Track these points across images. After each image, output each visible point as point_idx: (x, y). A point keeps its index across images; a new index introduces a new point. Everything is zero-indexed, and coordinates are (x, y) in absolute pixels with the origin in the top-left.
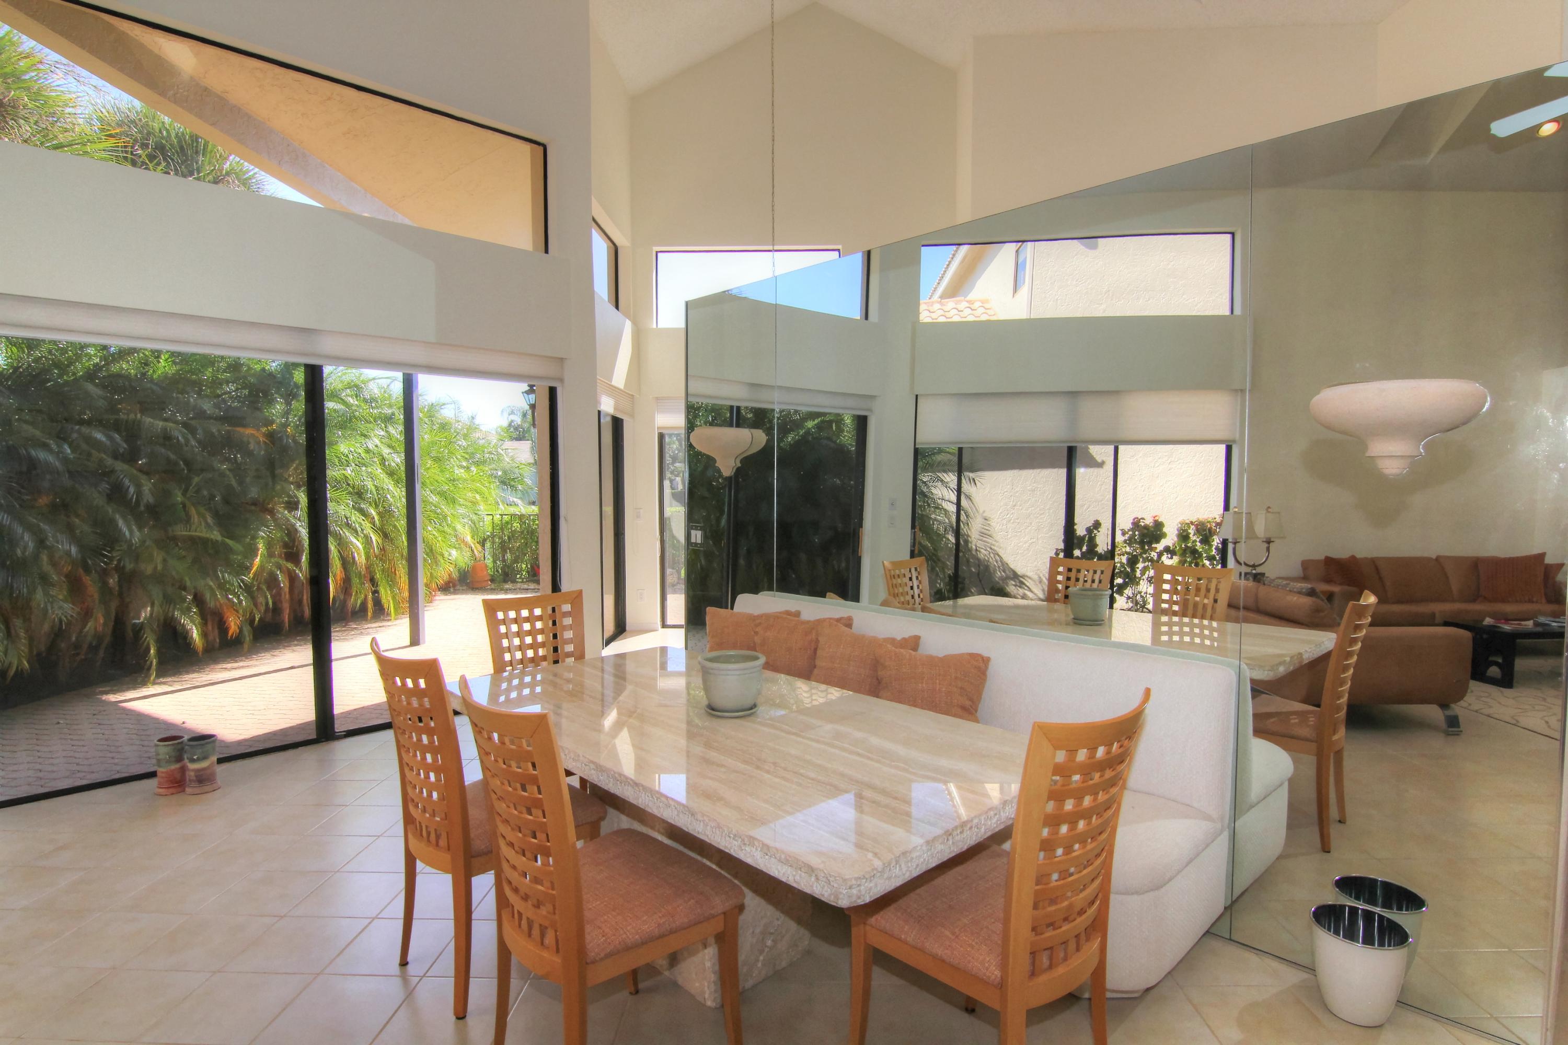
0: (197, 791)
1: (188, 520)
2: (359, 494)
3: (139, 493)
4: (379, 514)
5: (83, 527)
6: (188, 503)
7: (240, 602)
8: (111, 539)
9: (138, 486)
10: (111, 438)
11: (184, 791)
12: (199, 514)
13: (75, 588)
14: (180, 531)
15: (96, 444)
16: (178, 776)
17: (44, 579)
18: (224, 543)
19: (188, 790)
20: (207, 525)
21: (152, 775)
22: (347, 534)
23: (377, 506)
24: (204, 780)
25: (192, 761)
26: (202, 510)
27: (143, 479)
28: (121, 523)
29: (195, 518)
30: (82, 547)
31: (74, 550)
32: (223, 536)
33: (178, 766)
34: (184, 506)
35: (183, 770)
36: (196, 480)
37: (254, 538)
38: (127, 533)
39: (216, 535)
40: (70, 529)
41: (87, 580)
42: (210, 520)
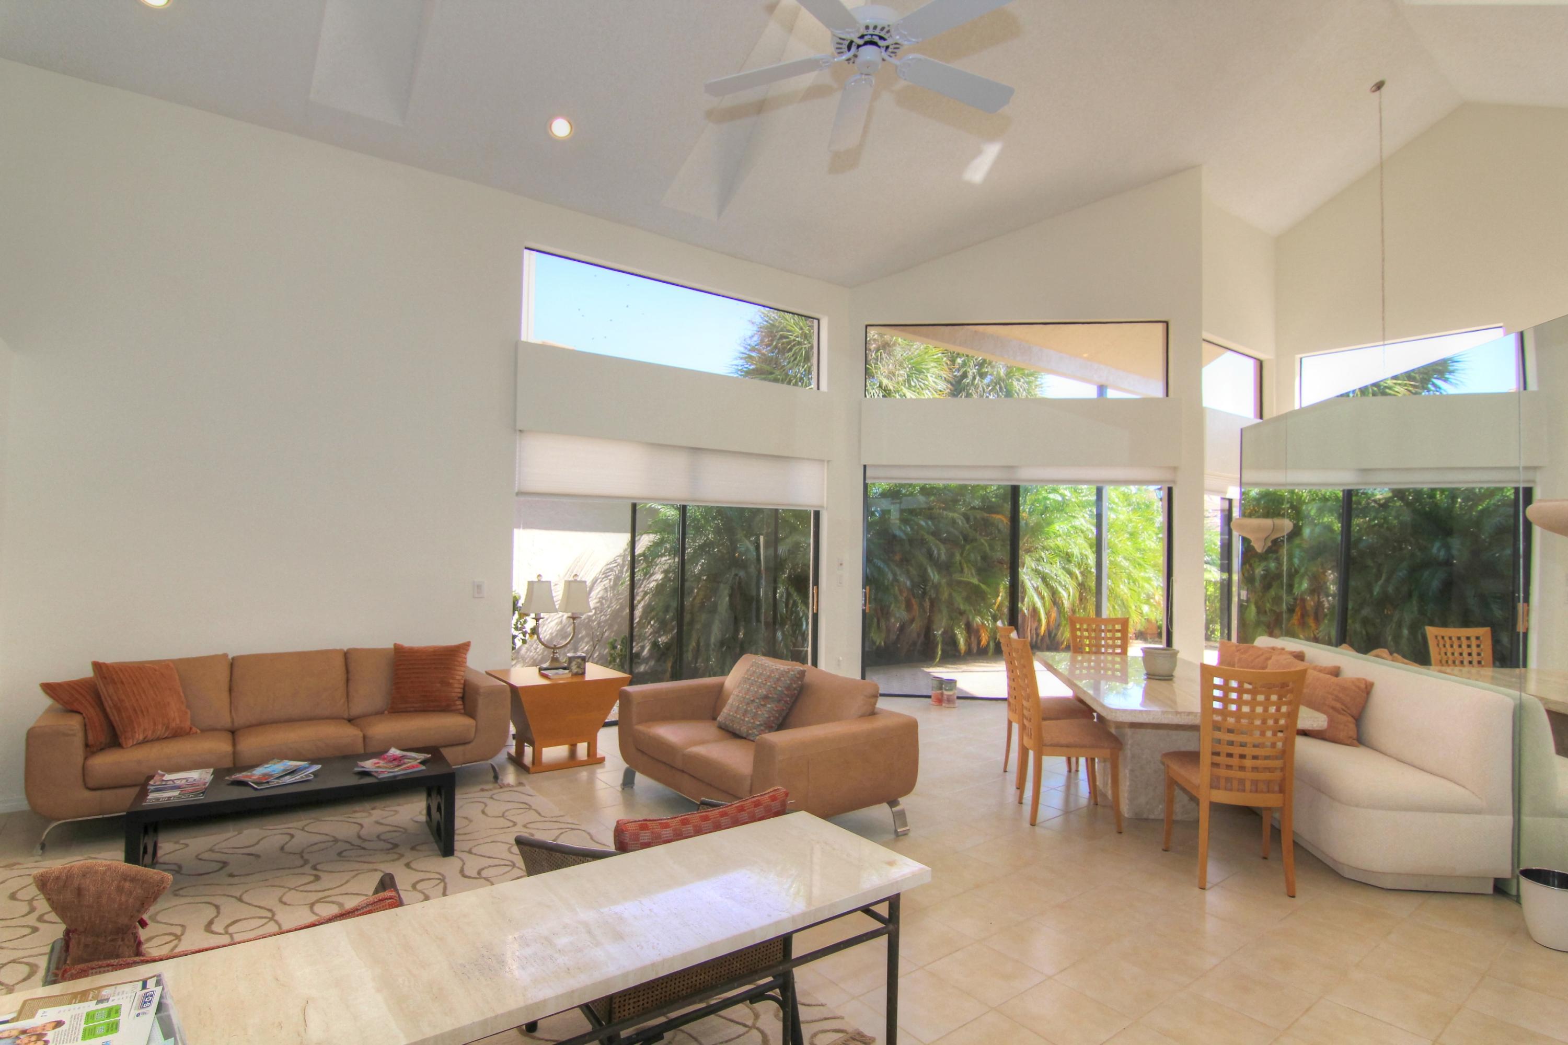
0: (947, 706)
1: (962, 571)
2: (1068, 557)
3: (939, 554)
4: (1081, 573)
5: (913, 571)
6: (963, 561)
7: (989, 624)
8: (924, 578)
9: (939, 550)
10: (927, 524)
11: (941, 705)
12: (967, 567)
13: (909, 607)
14: (957, 577)
15: (920, 526)
16: (940, 697)
17: (896, 597)
18: (979, 585)
19: (944, 705)
20: (972, 574)
21: (929, 697)
22: (1058, 586)
23: (1079, 568)
24: (950, 700)
25: (946, 690)
26: (969, 565)
27: (942, 547)
28: (929, 570)
29: (966, 570)
30: (912, 581)
31: (908, 583)
32: (979, 581)
33: (940, 691)
34: (960, 563)
35: (942, 694)
36: (968, 547)
37: (998, 584)
38: (932, 576)
39: (975, 581)
40: (908, 572)
41: (914, 601)
42: (973, 571)
